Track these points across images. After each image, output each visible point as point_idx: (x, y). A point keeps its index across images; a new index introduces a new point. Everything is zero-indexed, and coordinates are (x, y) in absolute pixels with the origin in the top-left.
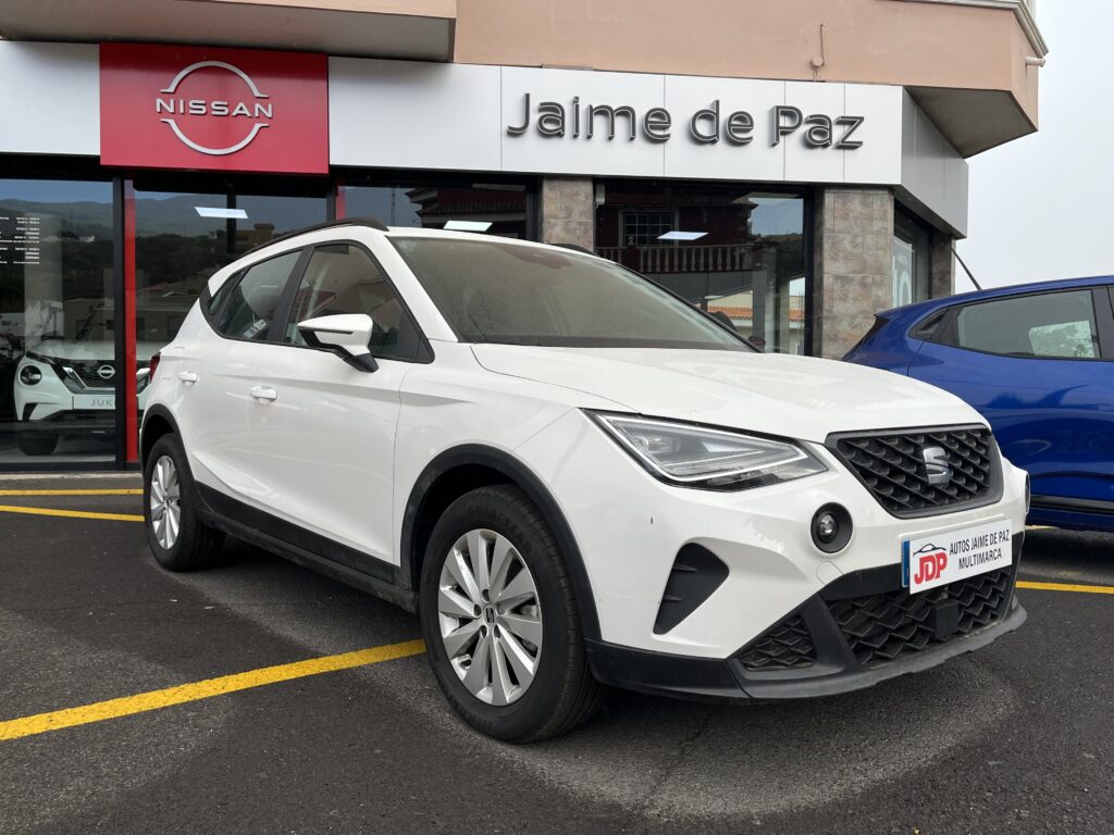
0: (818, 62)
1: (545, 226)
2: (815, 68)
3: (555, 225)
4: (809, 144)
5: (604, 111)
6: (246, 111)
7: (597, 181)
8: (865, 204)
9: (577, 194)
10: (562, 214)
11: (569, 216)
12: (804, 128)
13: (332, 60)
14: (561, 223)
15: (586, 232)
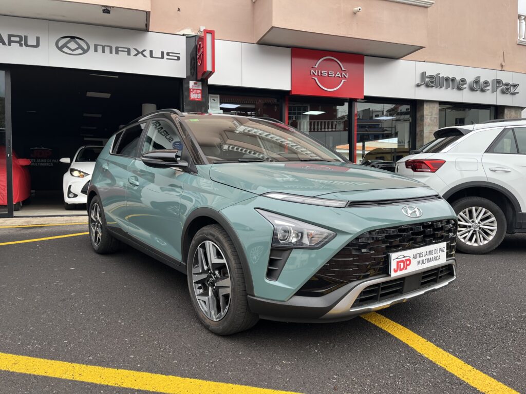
0: (503, 64)
1: (424, 118)
2: (502, 66)
3: (427, 118)
4: (503, 92)
5: (447, 79)
6: (340, 76)
7: (441, 103)
8: (516, 113)
9: (434, 107)
10: (430, 114)
11: (432, 115)
12: (504, 87)
13: (365, 57)
14: (429, 117)
15: (437, 121)
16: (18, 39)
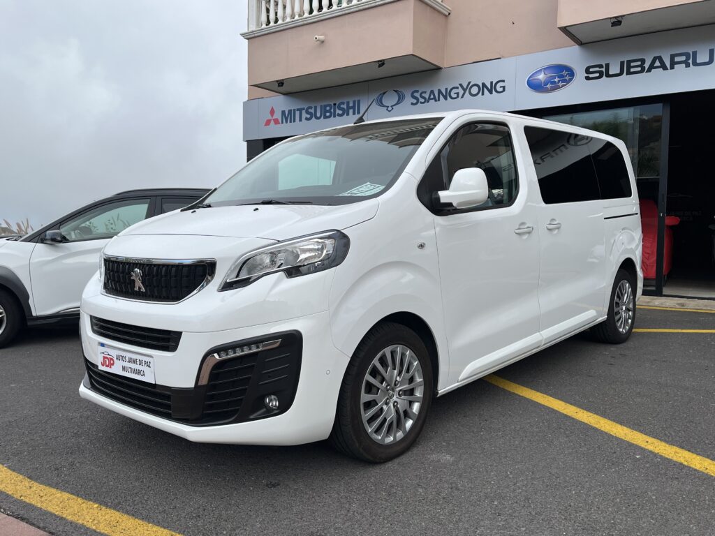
16: (683, 58)
